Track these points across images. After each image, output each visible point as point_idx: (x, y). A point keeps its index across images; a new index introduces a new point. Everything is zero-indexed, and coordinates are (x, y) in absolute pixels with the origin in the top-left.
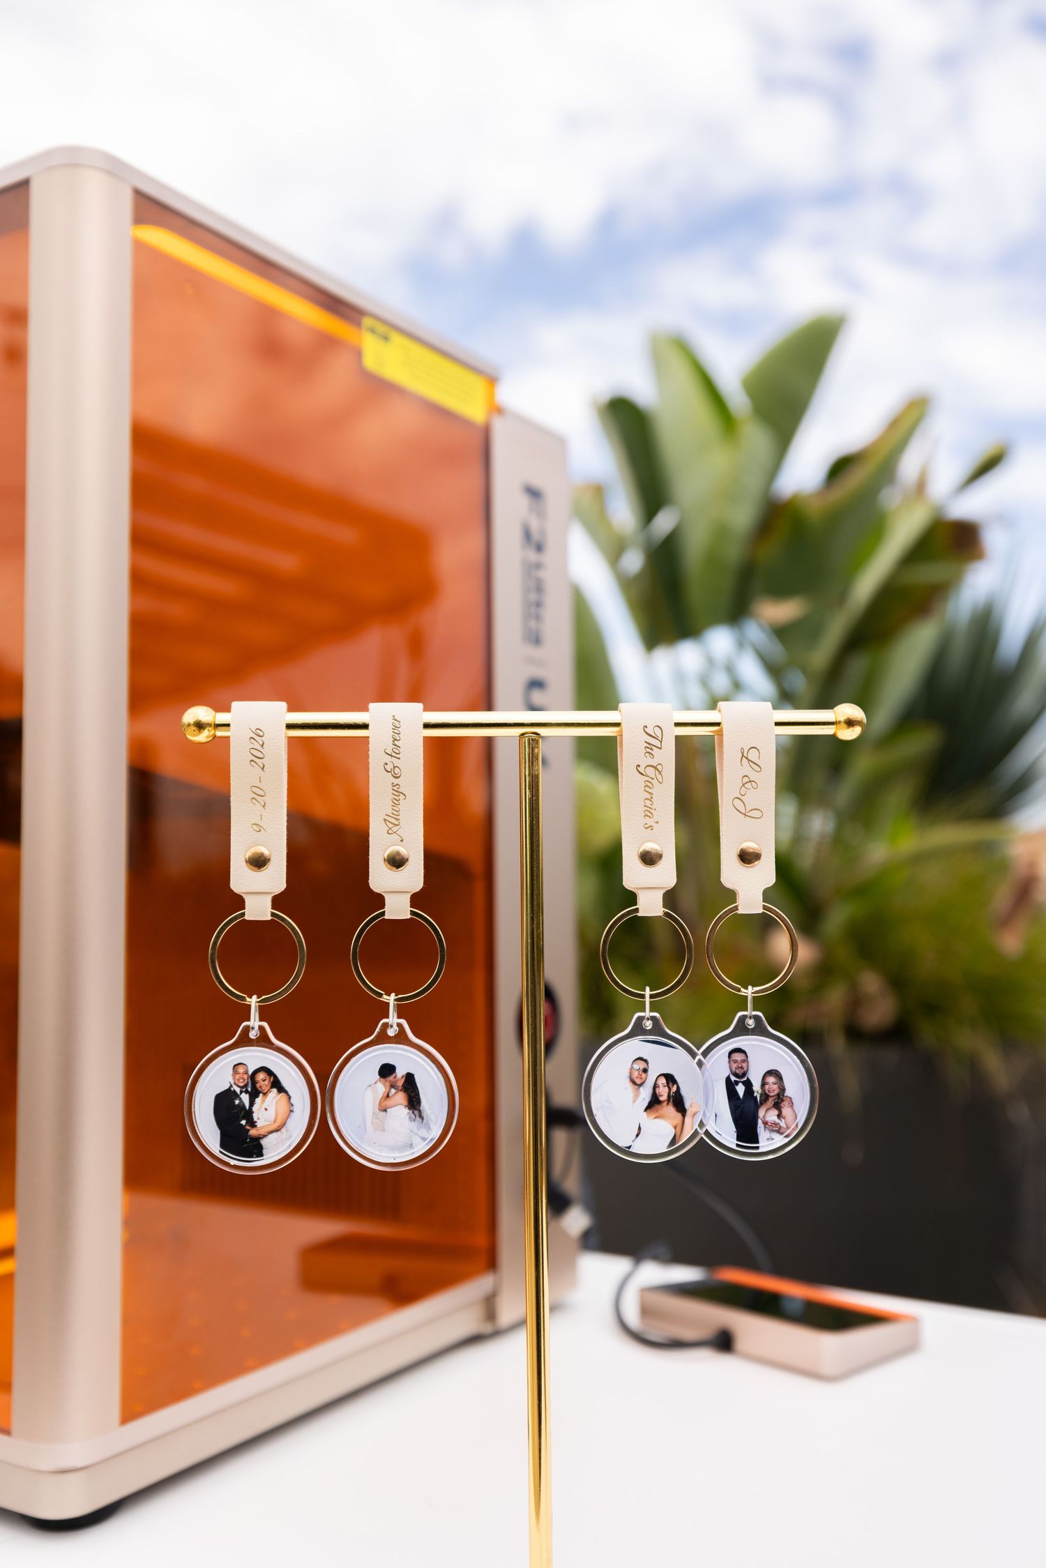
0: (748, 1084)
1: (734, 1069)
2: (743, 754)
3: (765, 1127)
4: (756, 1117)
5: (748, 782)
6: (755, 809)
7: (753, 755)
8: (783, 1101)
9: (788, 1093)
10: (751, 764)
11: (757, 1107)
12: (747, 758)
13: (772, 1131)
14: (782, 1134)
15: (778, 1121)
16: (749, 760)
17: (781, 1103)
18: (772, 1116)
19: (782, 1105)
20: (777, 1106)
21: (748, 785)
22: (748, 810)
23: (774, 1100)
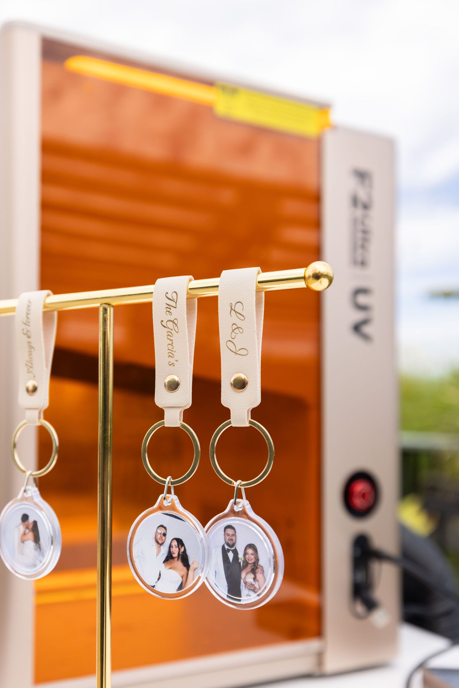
0: (235, 552)
1: (227, 540)
2: (231, 307)
3: (245, 586)
4: (240, 578)
5: (236, 328)
6: (242, 349)
7: (238, 308)
8: (257, 568)
9: (261, 563)
10: (238, 314)
11: (241, 570)
12: (234, 311)
13: (250, 590)
14: (256, 592)
15: (253, 583)
16: (236, 312)
17: (256, 570)
18: (250, 578)
19: (257, 571)
20: (254, 571)
21: (236, 331)
22: (237, 350)
23: (252, 566)
